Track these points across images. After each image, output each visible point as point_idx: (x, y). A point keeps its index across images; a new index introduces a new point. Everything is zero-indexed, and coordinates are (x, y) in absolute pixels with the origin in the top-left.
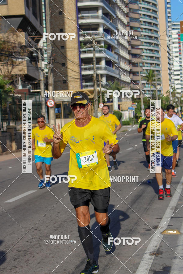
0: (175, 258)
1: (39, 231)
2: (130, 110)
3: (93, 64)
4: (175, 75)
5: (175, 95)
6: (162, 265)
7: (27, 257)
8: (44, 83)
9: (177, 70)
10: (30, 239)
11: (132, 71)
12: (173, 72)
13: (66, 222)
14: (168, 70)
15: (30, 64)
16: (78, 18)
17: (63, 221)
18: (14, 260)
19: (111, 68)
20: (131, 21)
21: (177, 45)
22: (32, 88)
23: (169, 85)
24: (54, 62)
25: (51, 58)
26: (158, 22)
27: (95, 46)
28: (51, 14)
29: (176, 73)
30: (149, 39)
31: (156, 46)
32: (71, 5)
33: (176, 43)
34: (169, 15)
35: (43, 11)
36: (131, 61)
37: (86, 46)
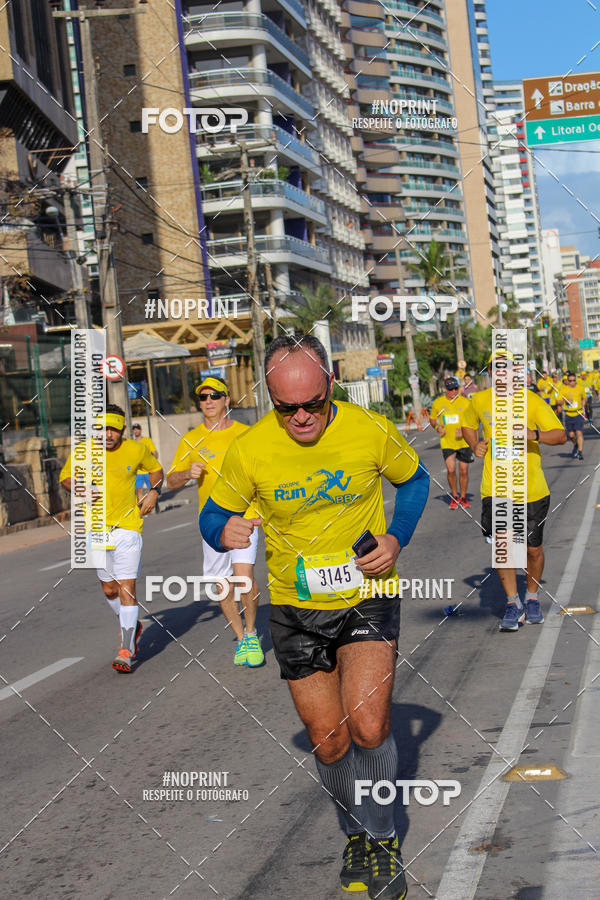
0: (554, 856)
1: (103, 790)
2: (372, 378)
3: (244, 232)
4: (514, 256)
5: (515, 321)
6: (512, 883)
7: (67, 880)
8: (87, 302)
9: (519, 241)
10: (74, 820)
11: (372, 250)
12: (508, 248)
13: (188, 758)
14: (491, 241)
15: (38, 241)
16: (188, 85)
17: (179, 755)
18: (24, 891)
19: (303, 244)
20: (360, 86)
21: (515, 158)
22: (46, 320)
23: (496, 288)
24: (119, 230)
25: (107, 220)
26: (448, 85)
27: (250, 175)
28: (100, 74)
29: (516, 249)
30: (424, 143)
31: (445, 165)
32: (164, 42)
33: (512, 151)
34: (483, 61)
35: (74, 65)
36: (366, 217)
37: (220, 175)
